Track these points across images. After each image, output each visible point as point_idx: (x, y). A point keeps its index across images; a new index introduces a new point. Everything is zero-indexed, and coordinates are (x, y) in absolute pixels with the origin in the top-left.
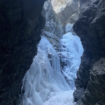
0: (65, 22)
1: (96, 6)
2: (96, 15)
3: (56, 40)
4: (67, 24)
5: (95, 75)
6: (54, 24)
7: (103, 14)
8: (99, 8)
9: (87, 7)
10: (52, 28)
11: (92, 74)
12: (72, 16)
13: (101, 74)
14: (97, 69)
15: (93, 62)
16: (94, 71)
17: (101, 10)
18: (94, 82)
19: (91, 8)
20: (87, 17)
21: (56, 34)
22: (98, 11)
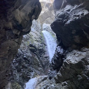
0: (43, 23)
1: (68, 13)
2: (69, 18)
3: (36, 34)
4: (44, 24)
5: (68, 63)
6: (35, 23)
7: (75, 18)
8: (71, 14)
9: (62, 13)
10: (34, 25)
11: (66, 62)
12: (47, 19)
13: (74, 63)
14: (70, 59)
15: (66, 53)
16: (68, 60)
17: (73, 15)
18: (66, 68)
19: (65, 13)
20: (62, 19)
21: (36, 29)
22: (71, 16)
